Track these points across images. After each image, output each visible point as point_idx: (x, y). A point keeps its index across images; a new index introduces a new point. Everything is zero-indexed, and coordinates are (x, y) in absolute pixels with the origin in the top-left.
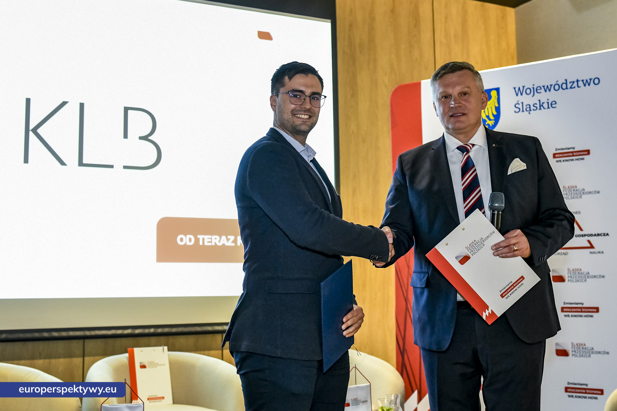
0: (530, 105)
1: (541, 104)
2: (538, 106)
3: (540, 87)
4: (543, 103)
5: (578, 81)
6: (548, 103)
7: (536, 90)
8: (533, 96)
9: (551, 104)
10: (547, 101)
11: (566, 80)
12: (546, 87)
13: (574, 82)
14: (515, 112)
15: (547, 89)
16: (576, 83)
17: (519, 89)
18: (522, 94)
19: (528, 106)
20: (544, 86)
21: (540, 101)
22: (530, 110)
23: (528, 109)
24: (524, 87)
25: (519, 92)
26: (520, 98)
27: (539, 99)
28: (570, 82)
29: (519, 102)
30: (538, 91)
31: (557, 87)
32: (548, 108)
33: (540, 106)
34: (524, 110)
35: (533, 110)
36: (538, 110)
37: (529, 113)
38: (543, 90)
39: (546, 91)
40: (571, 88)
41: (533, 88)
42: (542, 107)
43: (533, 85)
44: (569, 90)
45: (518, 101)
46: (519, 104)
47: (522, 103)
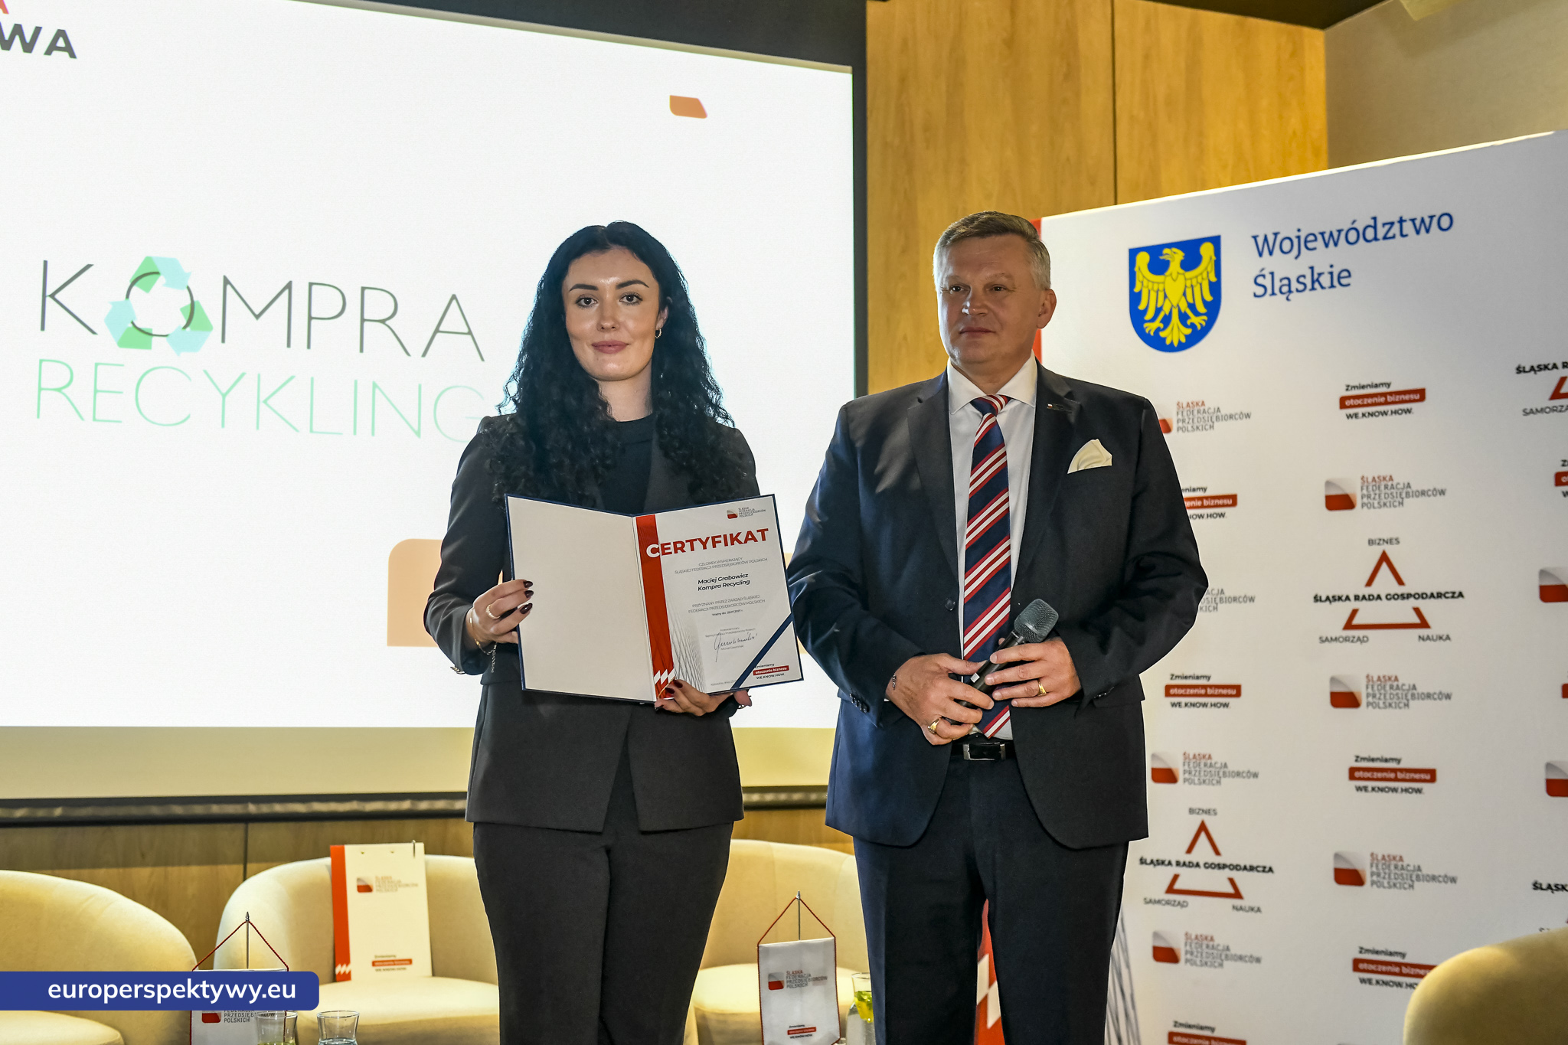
0: (1289, 279)
1: (1316, 276)
2: (1308, 281)
3: (1314, 235)
4: (1320, 275)
5: (1401, 221)
6: (1331, 273)
7: (1303, 243)
8: (1296, 258)
9: (1339, 278)
10: (1330, 270)
11: (1375, 219)
12: (1327, 236)
13: (1392, 224)
14: (1255, 296)
15: (1331, 239)
16: (1397, 226)
17: (1266, 239)
18: (1271, 253)
19: (1286, 282)
20: (1322, 234)
21: (1312, 268)
22: (1290, 291)
23: (1285, 289)
24: (1276, 234)
25: (1265, 246)
26: (1269, 263)
27: (1311, 265)
28: (1384, 225)
29: (1263, 273)
30: (1310, 245)
31: (1352, 236)
32: (1332, 286)
33: (1313, 282)
34: (1277, 291)
35: (1298, 291)
36: (1307, 291)
37: (1288, 299)
38: (1320, 243)
39: (1327, 245)
40: (1385, 238)
41: (1299, 237)
42: (1317, 285)
43: (1299, 230)
44: (1382, 242)
45: (1263, 270)
46: (1264, 276)
47: (1272, 274)
